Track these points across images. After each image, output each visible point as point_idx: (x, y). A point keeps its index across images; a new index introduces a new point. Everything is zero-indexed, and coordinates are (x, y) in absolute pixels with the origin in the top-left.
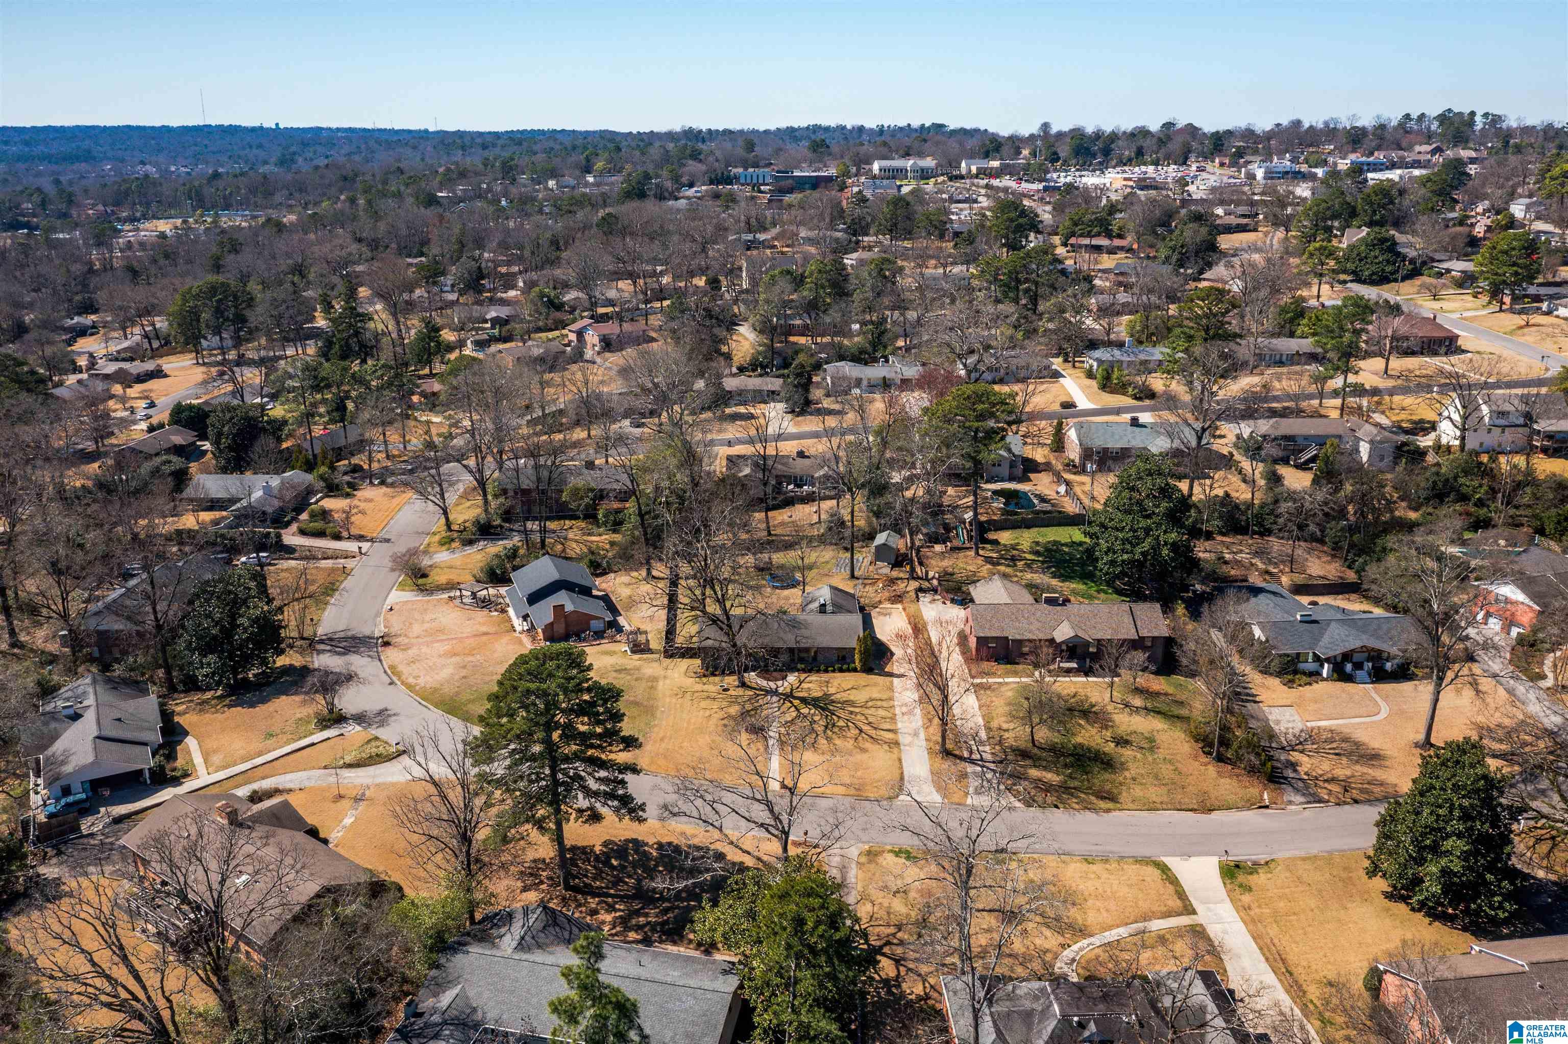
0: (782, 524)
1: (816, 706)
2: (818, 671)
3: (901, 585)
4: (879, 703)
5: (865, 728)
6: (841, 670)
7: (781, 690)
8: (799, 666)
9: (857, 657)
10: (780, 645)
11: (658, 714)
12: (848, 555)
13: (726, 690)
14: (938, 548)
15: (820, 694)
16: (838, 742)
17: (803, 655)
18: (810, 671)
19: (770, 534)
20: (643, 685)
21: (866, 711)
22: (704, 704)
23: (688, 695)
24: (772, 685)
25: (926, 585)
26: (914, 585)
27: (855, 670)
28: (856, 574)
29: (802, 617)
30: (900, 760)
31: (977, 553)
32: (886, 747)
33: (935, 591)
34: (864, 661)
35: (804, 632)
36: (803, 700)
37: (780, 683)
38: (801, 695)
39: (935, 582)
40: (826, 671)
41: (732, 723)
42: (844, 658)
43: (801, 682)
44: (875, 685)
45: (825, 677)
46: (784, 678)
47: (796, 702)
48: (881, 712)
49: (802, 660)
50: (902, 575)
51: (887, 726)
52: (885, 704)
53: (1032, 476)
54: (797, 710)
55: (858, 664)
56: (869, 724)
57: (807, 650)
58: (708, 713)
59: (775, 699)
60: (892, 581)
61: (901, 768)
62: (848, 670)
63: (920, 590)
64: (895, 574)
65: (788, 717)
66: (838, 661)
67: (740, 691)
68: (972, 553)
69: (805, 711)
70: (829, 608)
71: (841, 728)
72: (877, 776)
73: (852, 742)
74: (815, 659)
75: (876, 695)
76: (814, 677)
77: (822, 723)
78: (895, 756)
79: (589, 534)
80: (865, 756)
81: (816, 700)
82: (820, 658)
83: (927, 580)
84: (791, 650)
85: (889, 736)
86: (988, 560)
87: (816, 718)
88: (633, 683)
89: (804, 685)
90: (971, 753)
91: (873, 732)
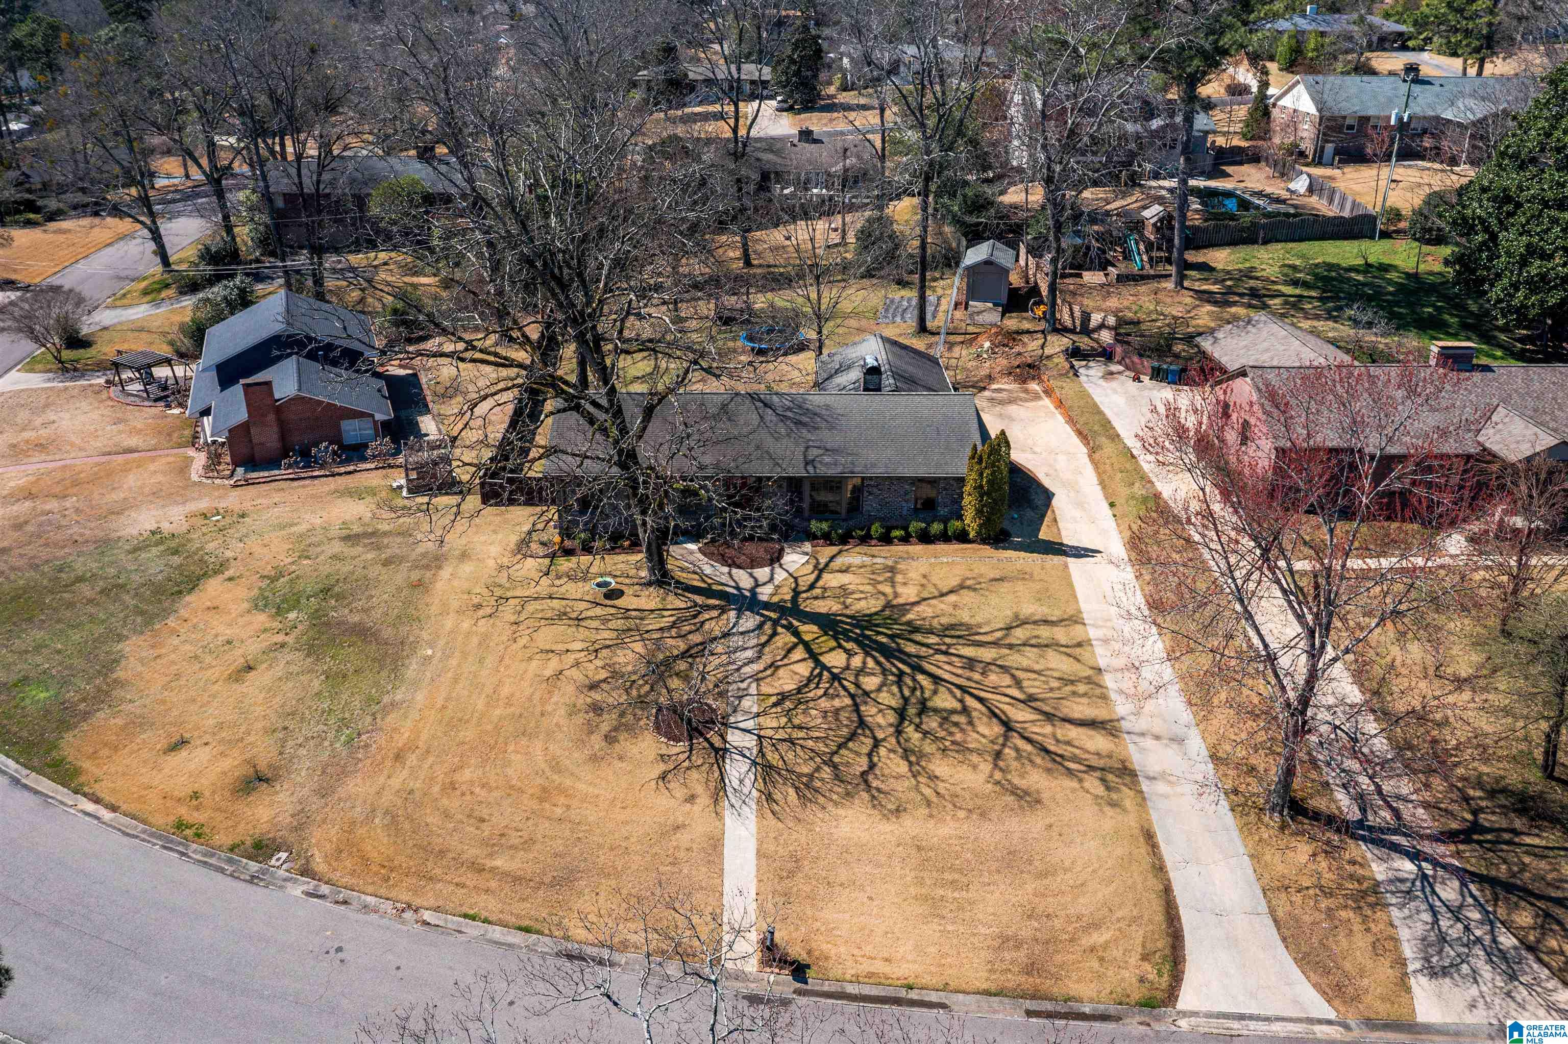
0: (775, 249)
1: (868, 646)
2: (865, 540)
3: (1032, 345)
4: (1045, 633)
5: (1020, 715)
6: (926, 538)
7: (765, 593)
8: (814, 525)
9: (969, 502)
10: (761, 469)
11: (412, 669)
12: (911, 294)
13: (614, 594)
14: (1092, 277)
15: (871, 605)
16: (939, 767)
17: (824, 496)
18: (844, 540)
19: (748, 263)
20: (401, 575)
21: (1014, 659)
22: (546, 637)
23: (508, 612)
24: (743, 579)
25: (1084, 343)
26: (1057, 344)
27: (962, 537)
28: (929, 324)
29: (817, 400)
30: (1149, 836)
31: (1180, 283)
32: (1092, 783)
33: (1107, 355)
34: (988, 515)
35: (831, 439)
36: (827, 623)
37: (762, 573)
38: (822, 607)
39: (1106, 337)
40: (886, 540)
41: (618, 697)
42: (929, 505)
43: (820, 571)
44: (1024, 576)
45: (883, 555)
46: (775, 559)
47: (809, 631)
48: (1058, 663)
49: (820, 510)
50: (1026, 325)
51: (1080, 709)
52: (1060, 634)
53: (1229, 169)
54: (813, 656)
55: (970, 521)
56: (1029, 700)
57: (833, 484)
58: (554, 664)
59: (749, 621)
60: (1013, 336)
61: (1160, 869)
62: (944, 538)
63: (1075, 353)
64: (1012, 323)
65: (786, 681)
66: (916, 512)
67: (649, 599)
68: (1170, 285)
69: (835, 660)
70: (888, 381)
71: (945, 716)
72: (1085, 905)
73: (986, 767)
74: (855, 505)
75: (1029, 609)
76: (854, 557)
77: (889, 698)
78: (1131, 821)
79: (416, 274)
80: (1035, 823)
81: (865, 622)
82: (870, 504)
83: (1086, 330)
84: (794, 484)
85: (1097, 742)
86: (1205, 297)
87: (870, 682)
88: (375, 571)
89: (832, 580)
90: (1361, 799)
91: (1043, 730)
